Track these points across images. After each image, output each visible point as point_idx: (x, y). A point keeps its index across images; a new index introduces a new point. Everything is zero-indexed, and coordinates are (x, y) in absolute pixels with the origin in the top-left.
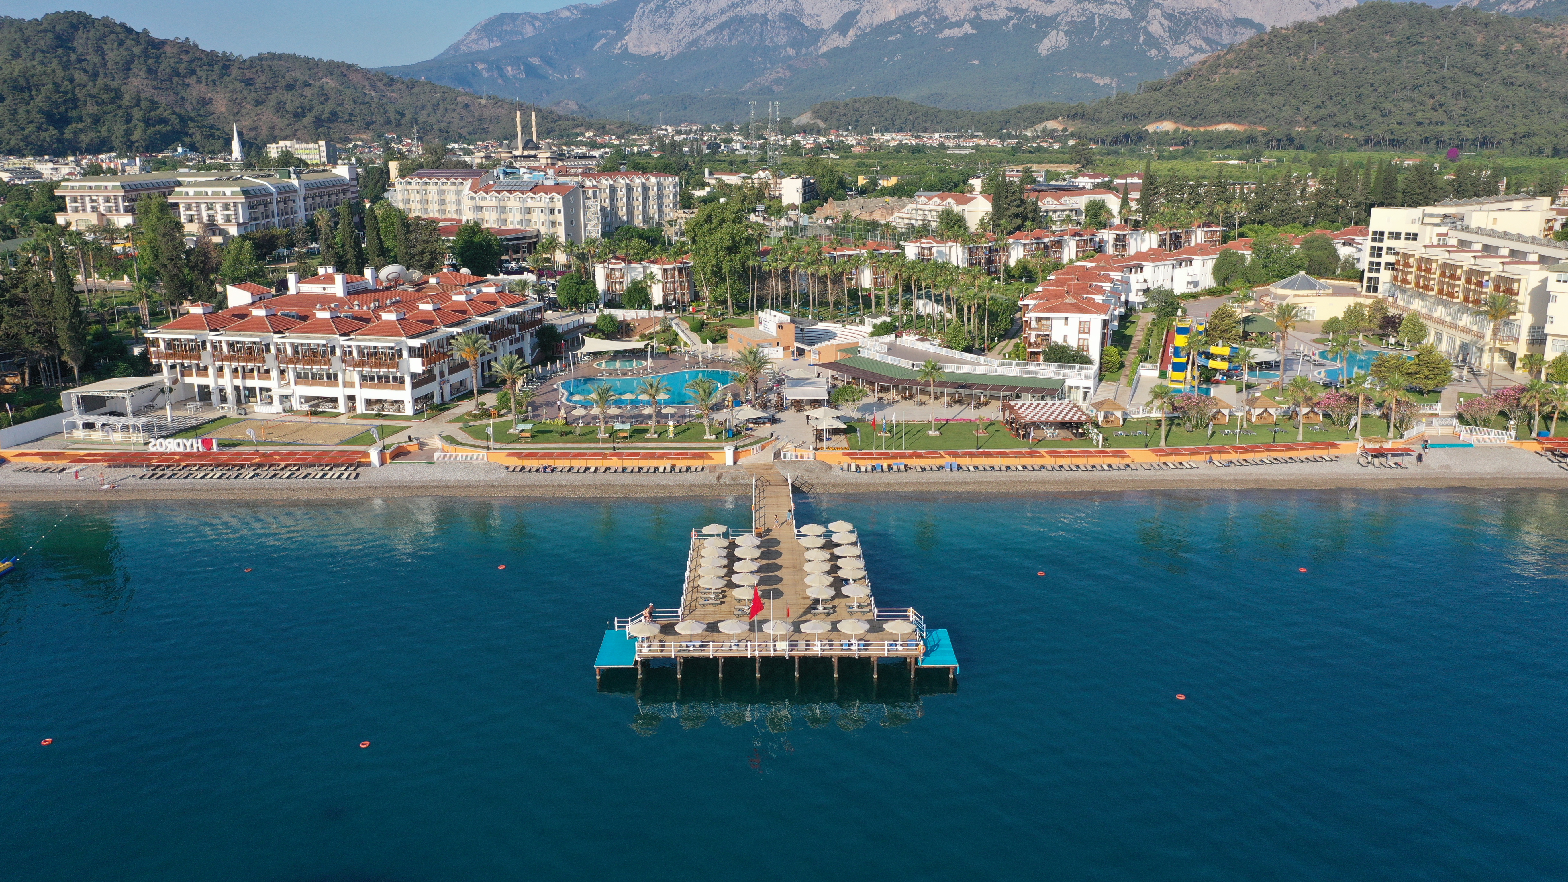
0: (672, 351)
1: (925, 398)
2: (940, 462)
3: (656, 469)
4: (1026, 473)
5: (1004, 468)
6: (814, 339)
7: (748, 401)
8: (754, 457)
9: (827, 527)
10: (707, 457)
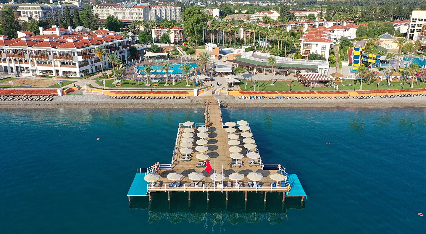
0: (176, 57)
1: (267, 72)
2: (276, 95)
3: (168, 97)
4: (309, 100)
5: (301, 98)
6: (225, 53)
7: (203, 73)
8: (205, 93)
9: (236, 123)
10: (187, 93)
